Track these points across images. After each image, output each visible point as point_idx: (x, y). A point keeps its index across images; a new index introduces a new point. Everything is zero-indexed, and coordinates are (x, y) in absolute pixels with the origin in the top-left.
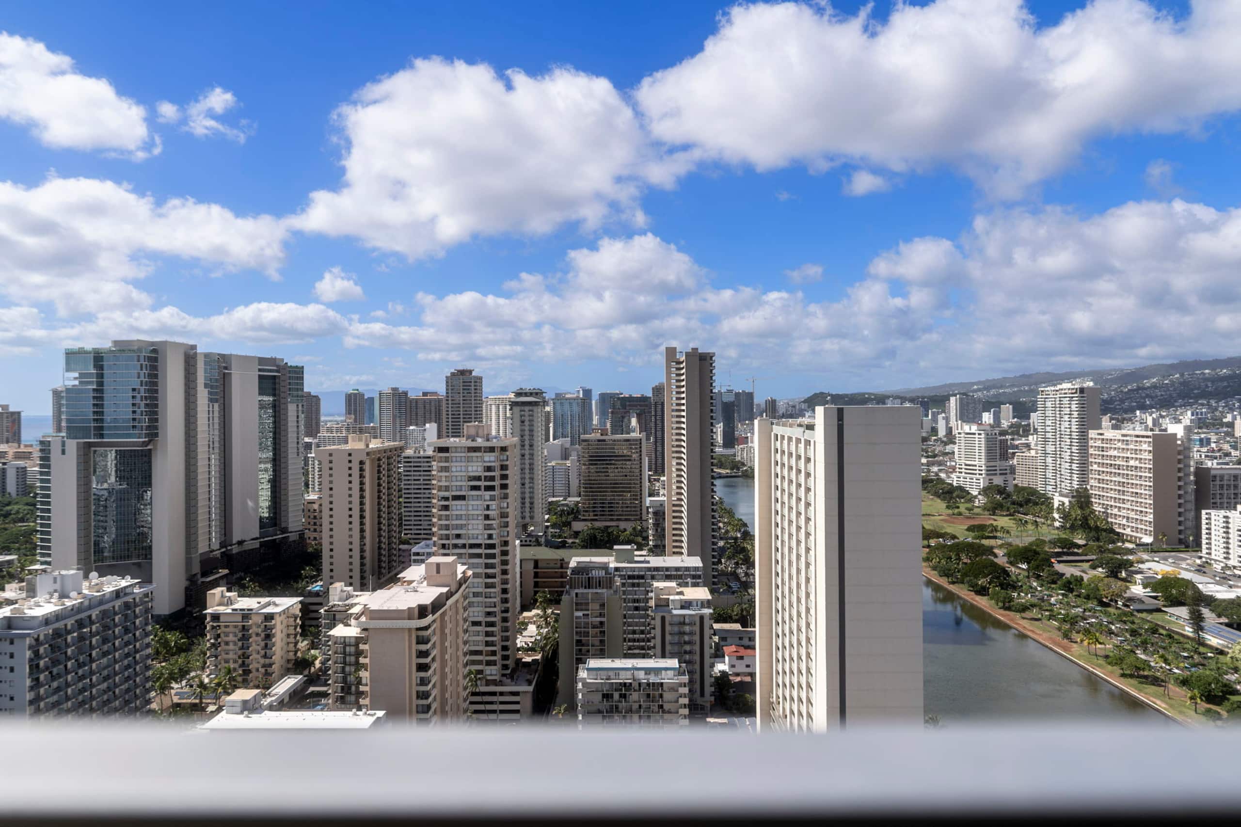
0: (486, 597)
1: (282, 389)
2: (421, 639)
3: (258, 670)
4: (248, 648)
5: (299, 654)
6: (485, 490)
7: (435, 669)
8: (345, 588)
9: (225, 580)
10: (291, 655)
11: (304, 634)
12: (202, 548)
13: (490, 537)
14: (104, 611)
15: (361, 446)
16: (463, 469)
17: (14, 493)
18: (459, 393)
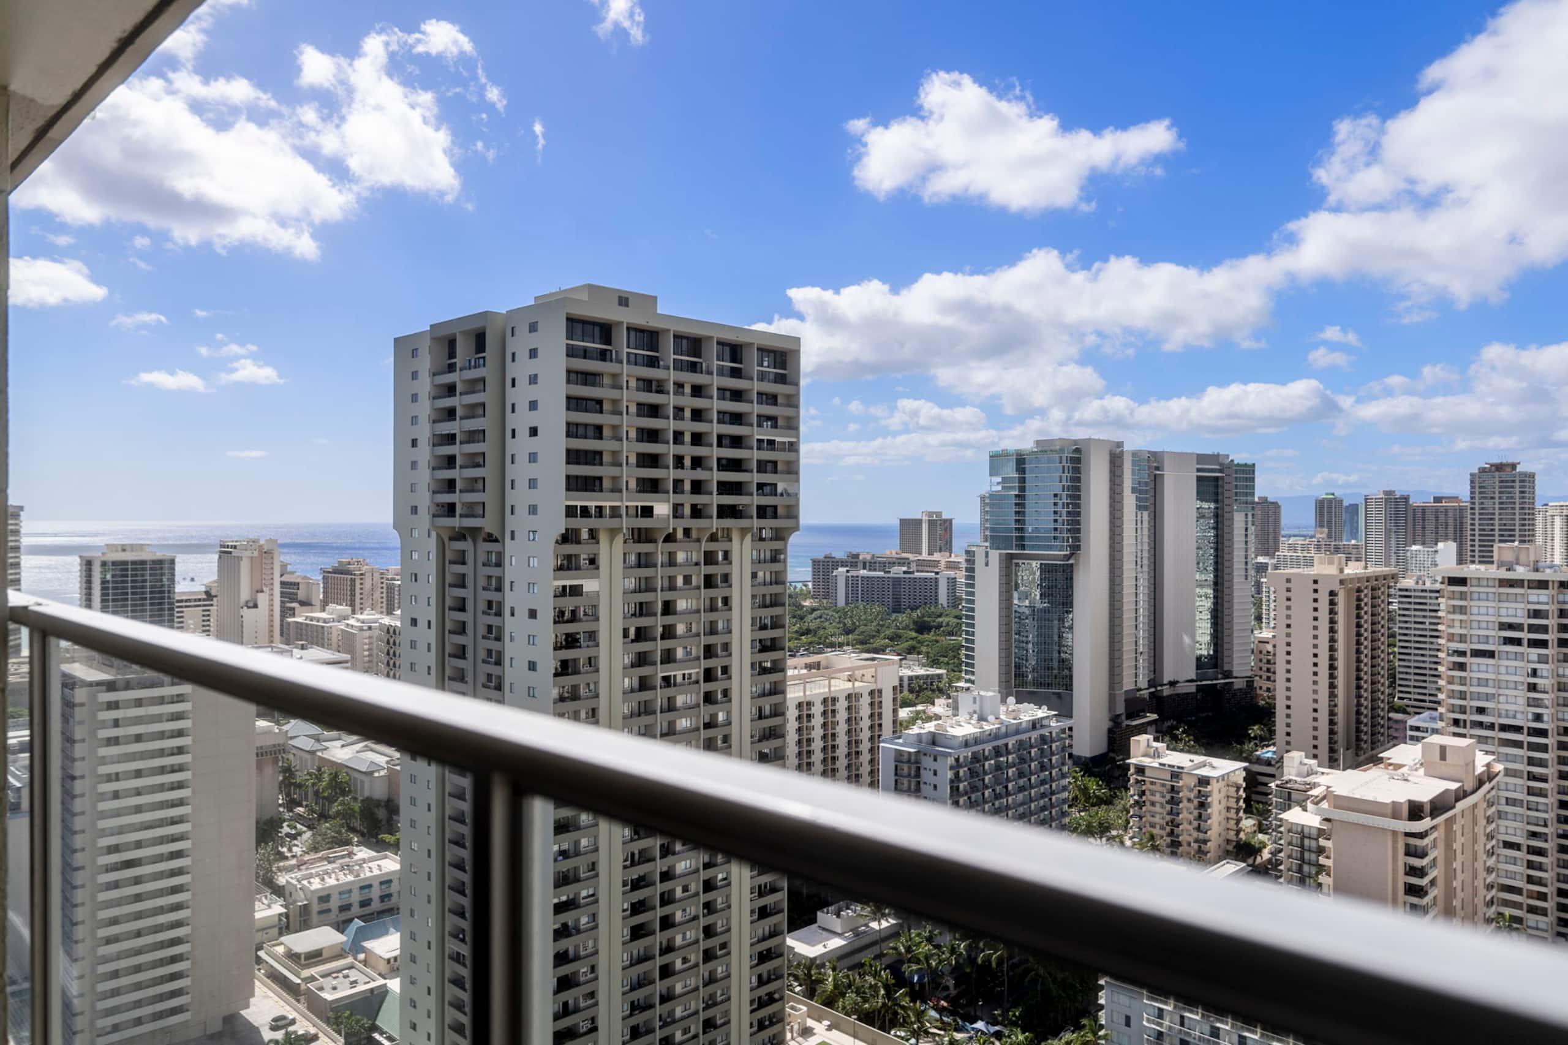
0: (1529, 809)
1: (1227, 494)
2: (1412, 850)
3: (1189, 844)
4: (1178, 814)
5: (1242, 835)
6: (1529, 646)
7: (1435, 898)
8: (1306, 761)
9: (1154, 727)
10: (1232, 835)
11: (1248, 810)
12: (1128, 684)
13: (1538, 718)
14: (1021, 741)
15: (1332, 570)
16: (1491, 611)
17: (945, 605)
18: (1492, 498)
